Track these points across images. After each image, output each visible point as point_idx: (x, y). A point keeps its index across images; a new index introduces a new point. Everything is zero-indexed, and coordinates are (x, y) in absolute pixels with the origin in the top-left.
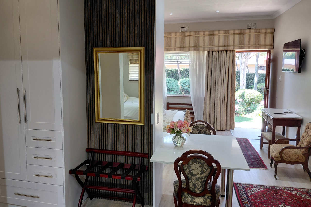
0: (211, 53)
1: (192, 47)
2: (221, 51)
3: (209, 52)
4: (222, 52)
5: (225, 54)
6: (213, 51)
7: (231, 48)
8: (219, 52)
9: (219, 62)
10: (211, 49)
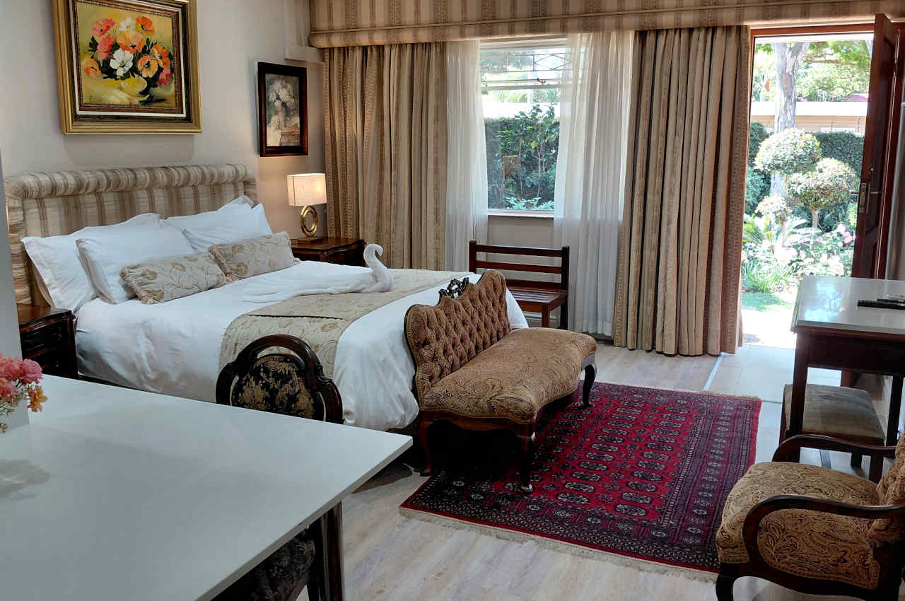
0: (650, 39)
1: (573, 17)
2: (691, 30)
3: (642, 35)
4: (695, 33)
5: (705, 42)
6: (658, 32)
7: (728, 17)
8: (682, 35)
9: (682, 78)
10: (648, 22)
